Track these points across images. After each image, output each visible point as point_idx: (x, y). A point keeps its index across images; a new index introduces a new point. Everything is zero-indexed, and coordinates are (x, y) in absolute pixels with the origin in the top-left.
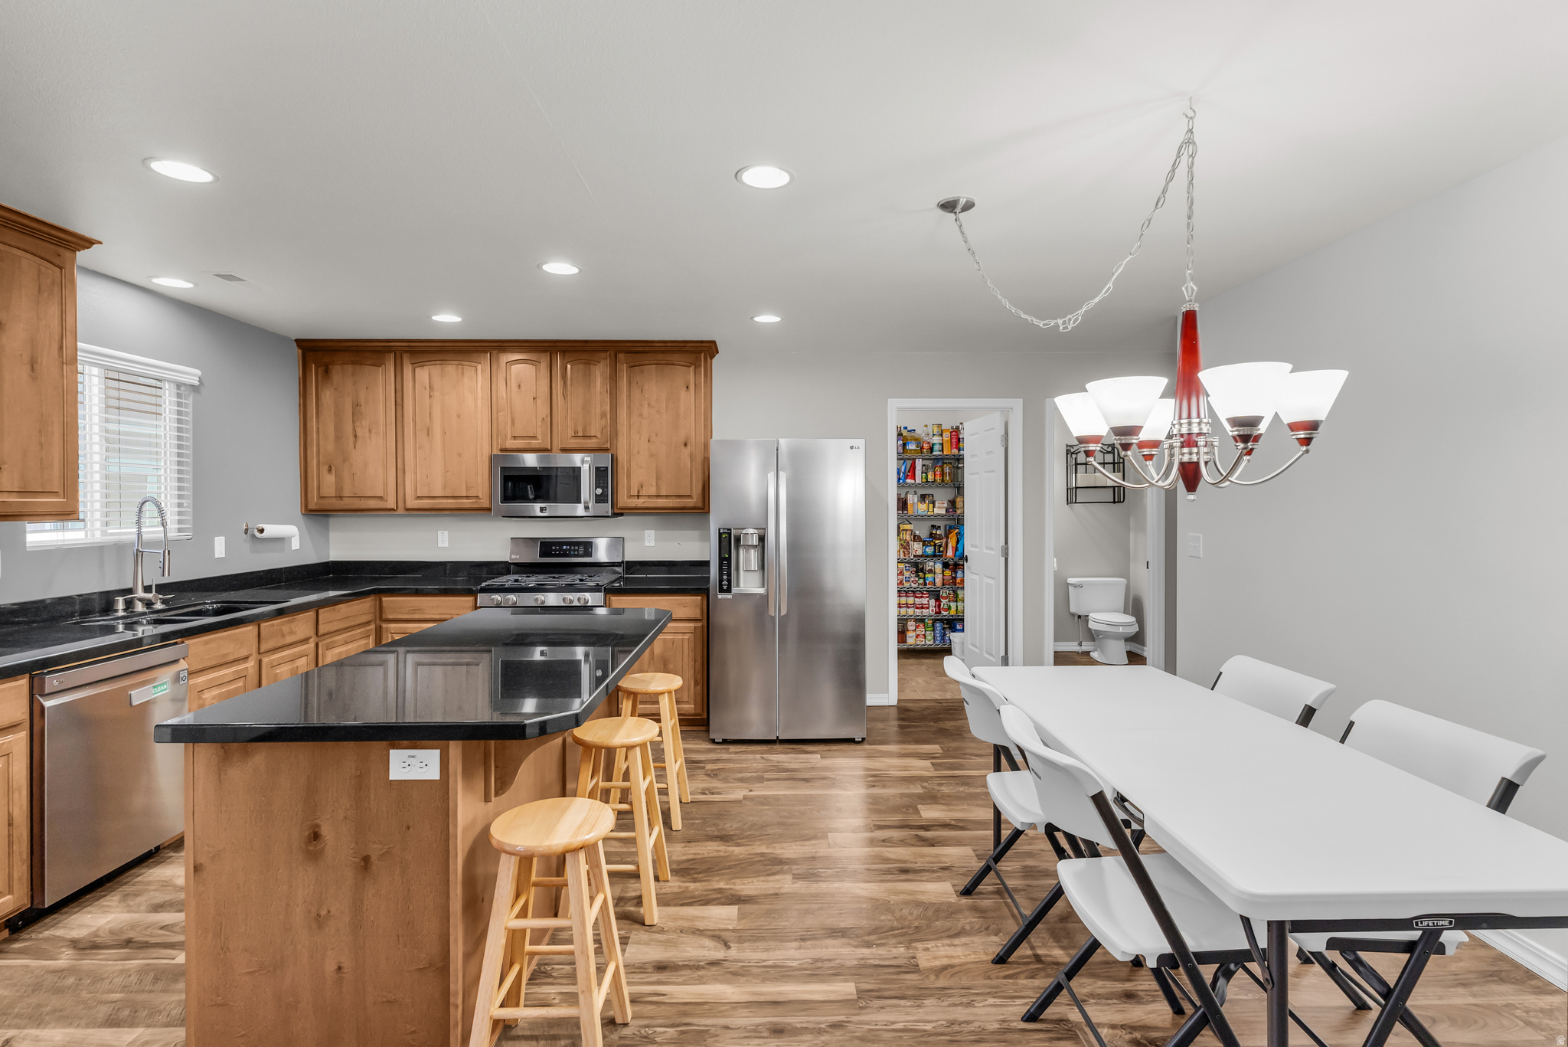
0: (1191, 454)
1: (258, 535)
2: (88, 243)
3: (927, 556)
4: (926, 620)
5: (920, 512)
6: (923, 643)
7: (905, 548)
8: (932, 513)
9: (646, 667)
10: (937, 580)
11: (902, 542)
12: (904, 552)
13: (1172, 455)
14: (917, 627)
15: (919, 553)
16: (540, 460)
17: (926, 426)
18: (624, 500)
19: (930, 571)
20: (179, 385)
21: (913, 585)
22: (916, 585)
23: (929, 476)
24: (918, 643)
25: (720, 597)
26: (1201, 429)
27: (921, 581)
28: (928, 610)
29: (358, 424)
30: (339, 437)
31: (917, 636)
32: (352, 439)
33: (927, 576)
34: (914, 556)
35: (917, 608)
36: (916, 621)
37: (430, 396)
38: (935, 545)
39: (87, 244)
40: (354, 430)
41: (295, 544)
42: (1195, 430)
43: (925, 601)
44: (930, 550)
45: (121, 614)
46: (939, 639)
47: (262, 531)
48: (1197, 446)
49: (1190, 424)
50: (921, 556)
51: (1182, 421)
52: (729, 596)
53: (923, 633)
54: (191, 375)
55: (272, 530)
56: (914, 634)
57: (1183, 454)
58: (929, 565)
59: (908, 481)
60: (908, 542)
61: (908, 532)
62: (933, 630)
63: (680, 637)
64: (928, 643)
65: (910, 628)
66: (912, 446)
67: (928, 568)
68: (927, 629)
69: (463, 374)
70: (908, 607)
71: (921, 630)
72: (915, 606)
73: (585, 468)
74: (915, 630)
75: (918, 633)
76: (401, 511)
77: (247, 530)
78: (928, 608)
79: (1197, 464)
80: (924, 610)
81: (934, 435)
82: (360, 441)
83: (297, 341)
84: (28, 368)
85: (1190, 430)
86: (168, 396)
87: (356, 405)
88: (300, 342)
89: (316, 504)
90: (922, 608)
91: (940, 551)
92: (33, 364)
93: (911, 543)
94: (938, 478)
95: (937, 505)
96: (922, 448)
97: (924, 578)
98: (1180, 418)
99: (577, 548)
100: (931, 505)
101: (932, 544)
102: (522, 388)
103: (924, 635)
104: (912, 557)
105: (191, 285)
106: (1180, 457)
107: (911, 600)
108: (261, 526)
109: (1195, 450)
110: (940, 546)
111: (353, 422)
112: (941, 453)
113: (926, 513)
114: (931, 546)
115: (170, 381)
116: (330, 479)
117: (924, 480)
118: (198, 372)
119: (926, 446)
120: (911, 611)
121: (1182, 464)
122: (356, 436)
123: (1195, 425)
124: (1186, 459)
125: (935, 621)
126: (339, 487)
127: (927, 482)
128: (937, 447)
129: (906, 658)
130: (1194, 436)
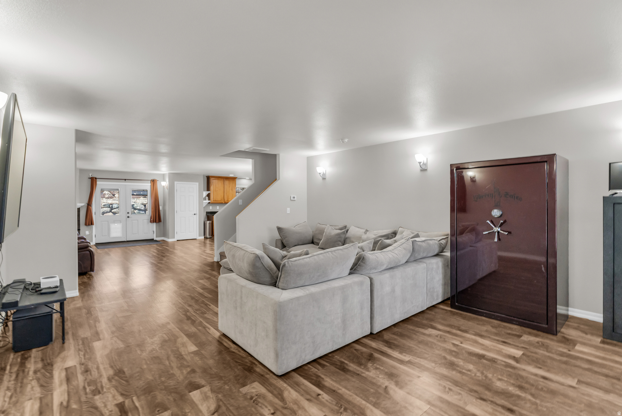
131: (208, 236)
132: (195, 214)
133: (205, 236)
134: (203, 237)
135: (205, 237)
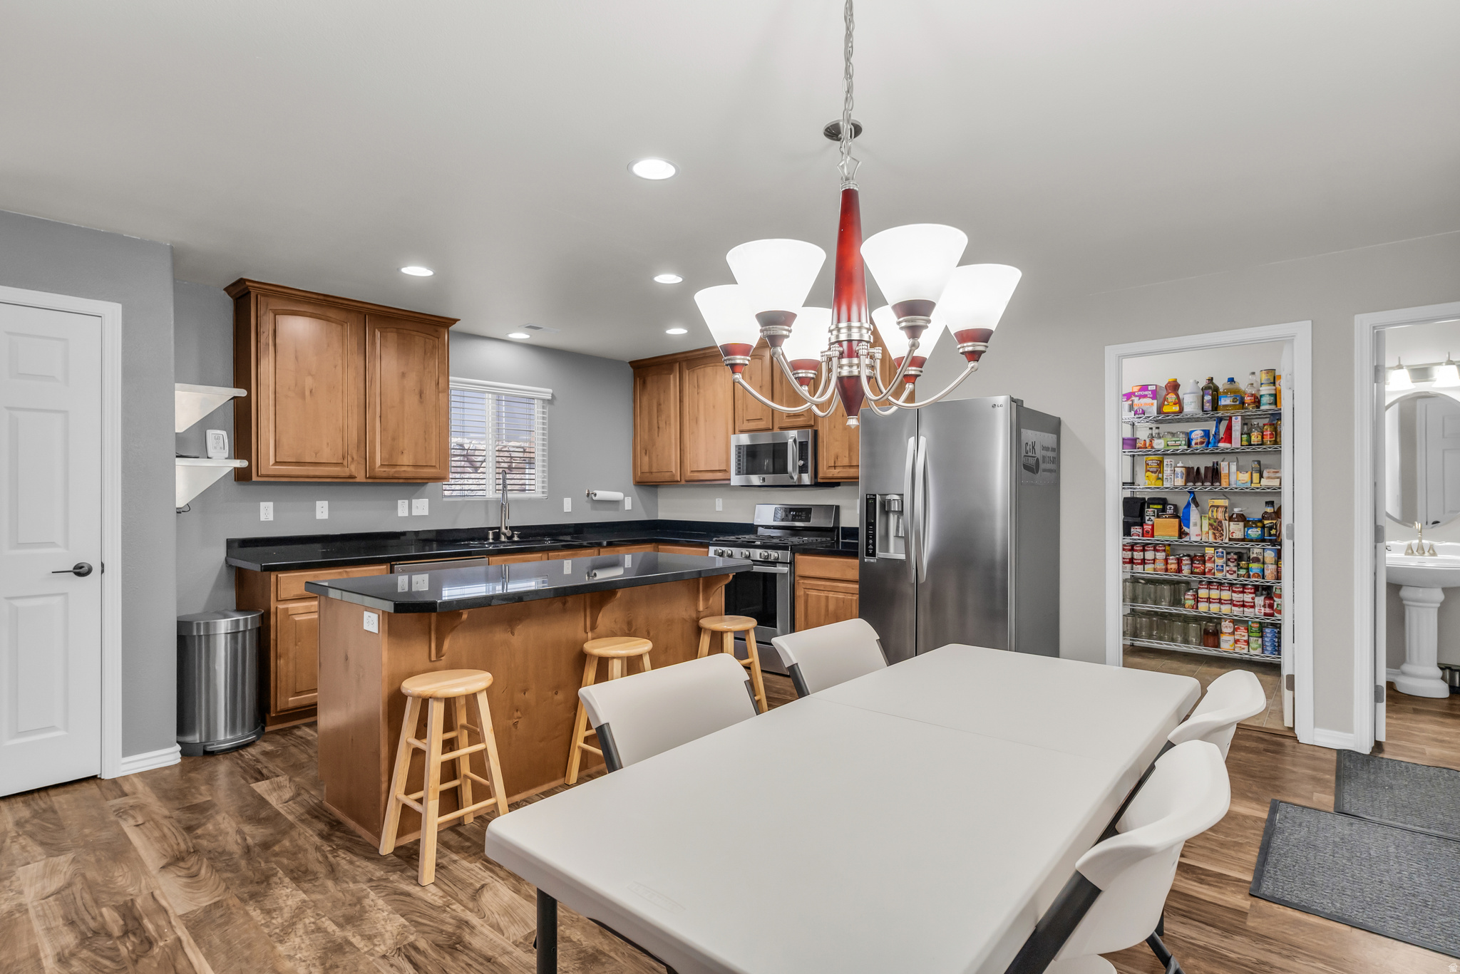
0: (851, 366)
1: (594, 498)
2: (455, 321)
3: (1251, 540)
4: (1250, 623)
5: (1240, 485)
6: (1246, 651)
7: (1215, 529)
8: (1258, 486)
9: (822, 621)
10: (1267, 573)
11: (1212, 521)
12: (1214, 534)
13: (830, 370)
14: (1235, 630)
15: (1239, 535)
16: (752, 438)
17: (1253, 373)
18: (825, 472)
19: (1256, 560)
20: (544, 400)
21: (1229, 576)
22: (1234, 576)
23: (1253, 438)
24: (1237, 650)
25: (866, 560)
26: (861, 335)
27: (1243, 572)
28: (1252, 610)
29: (660, 418)
30: (650, 429)
31: (1236, 641)
32: (656, 429)
33: (1251, 565)
34: (1230, 540)
35: (1235, 605)
36: (1234, 622)
37: (698, 393)
38: (1263, 527)
39: (453, 322)
40: (658, 423)
41: (628, 505)
42: (855, 336)
43: (1248, 598)
44: (1254, 533)
45: (491, 541)
46: (1269, 648)
47: (595, 495)
48: (857, 356)
49: (849, 328)
50: (1243, 540)
51: (841, 325)
52: (872, 560)
53: (1246, 638)
54: (547, 393)
55: (602, 494)
56: (1231, 638)
57: (841, 367)
58: (1256, 551)
59: (1222, 445)
60: (1221, 522)
61: (1220, 509)
62: (1262, 637)
63: (849, 597)
64: (1252, 652)
65: (1224, 630)
66: (1225, 401)
67: (1252, 556)
68: (1251, 634)
69: (716, 372)
70: (1222, 604)
71: (1242, 634)
72: (1231, 602)
73: (790, 441)
74: (1233, 633)
75: (1237, 637)
76: (683, 482)
77: (588, 495)
78: (1253, 607)
79: (858, 378)
80: (1246, 609)
81: (1262, 384)
82: (661, 430)
83: (631, 363)
84: (418, 397)
85: (849, 335)
86: (537, 409)
87: (659, 404)
88: (632, 363)
89: (640, 477)
90: (1244, 606)
91: (1270, 535)
92: (421, 394)
93: (1225, 523)
94: (1267, 439)
95: (1265, 474)
96: (1243, 403)
97: (1248, 569)
98: (839, 321)
99: (800, 513)
100: (1256, 476)
101: (1259, 524)
102: (753, 379)
103: (1248, 642)
104: (1227, 541)
105: (528, 336)
106: (839, 370)
107: (1226, 595)
108: (595, 491)
109: (855, 361)
110: (1271, 528)
111: (658, 417)
112: (1273, 407)
113: (1249, 485)
114: (1257, 527)
115: (538, 399)
116: (646, 459)
117: (1245, 443)
118: (551, 391)
119: (1247, 399)
120: (1226, 609)
121: (841, 379)
122: (658, 427)
123: (855, 330)
124: (845, 372)
125: (1262, 626)
126: (650, 466)
127: (1250, 445)
128: (1265, 400)
129: (1220, 668)
130: (855, 343)
131: (223, 737)
132: (81, 571)
133: (195, 738)
134: (170, 756)
135: (186, 751)
